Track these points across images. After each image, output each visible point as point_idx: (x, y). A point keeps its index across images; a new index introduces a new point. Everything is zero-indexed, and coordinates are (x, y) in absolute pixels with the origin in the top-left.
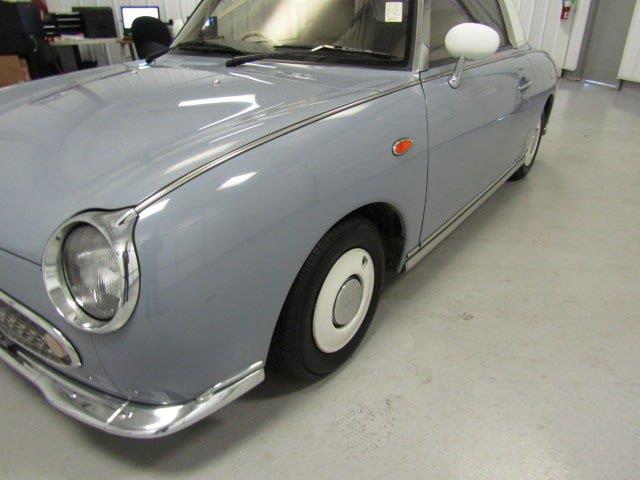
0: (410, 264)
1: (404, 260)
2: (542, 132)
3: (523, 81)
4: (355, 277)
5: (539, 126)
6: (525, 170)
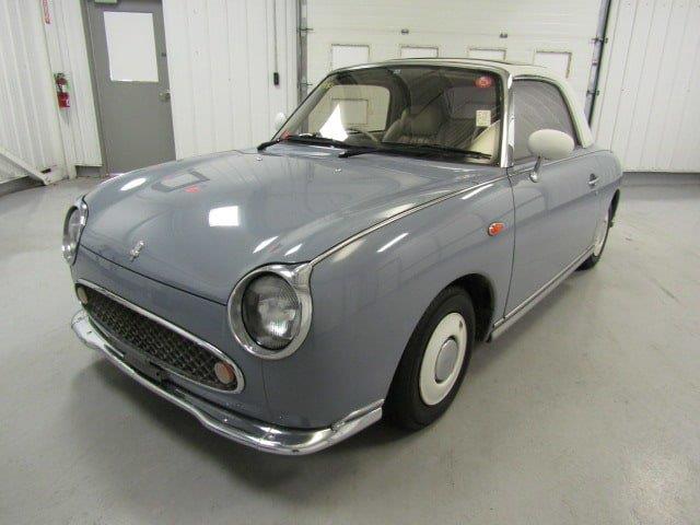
0: (495, 334)
1: (491, 329)
2: (610, 225)
3: (593, 177)
4: (452, 338)
5: (607, 219)
6: (594, 259)
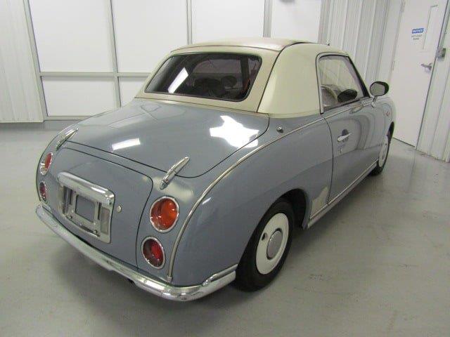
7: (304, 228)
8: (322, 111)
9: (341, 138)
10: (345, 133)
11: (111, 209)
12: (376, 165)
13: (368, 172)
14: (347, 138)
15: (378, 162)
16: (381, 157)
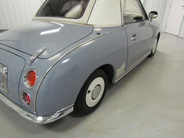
7: (113, 83)
8: (123, 25)
9: (132, 39)
10: (134, 36)
11: (6, 76)
12: (151, 52)
13: (147, 56)
14: (136, 38)
15: (152, 51)
16: (153, 49)
